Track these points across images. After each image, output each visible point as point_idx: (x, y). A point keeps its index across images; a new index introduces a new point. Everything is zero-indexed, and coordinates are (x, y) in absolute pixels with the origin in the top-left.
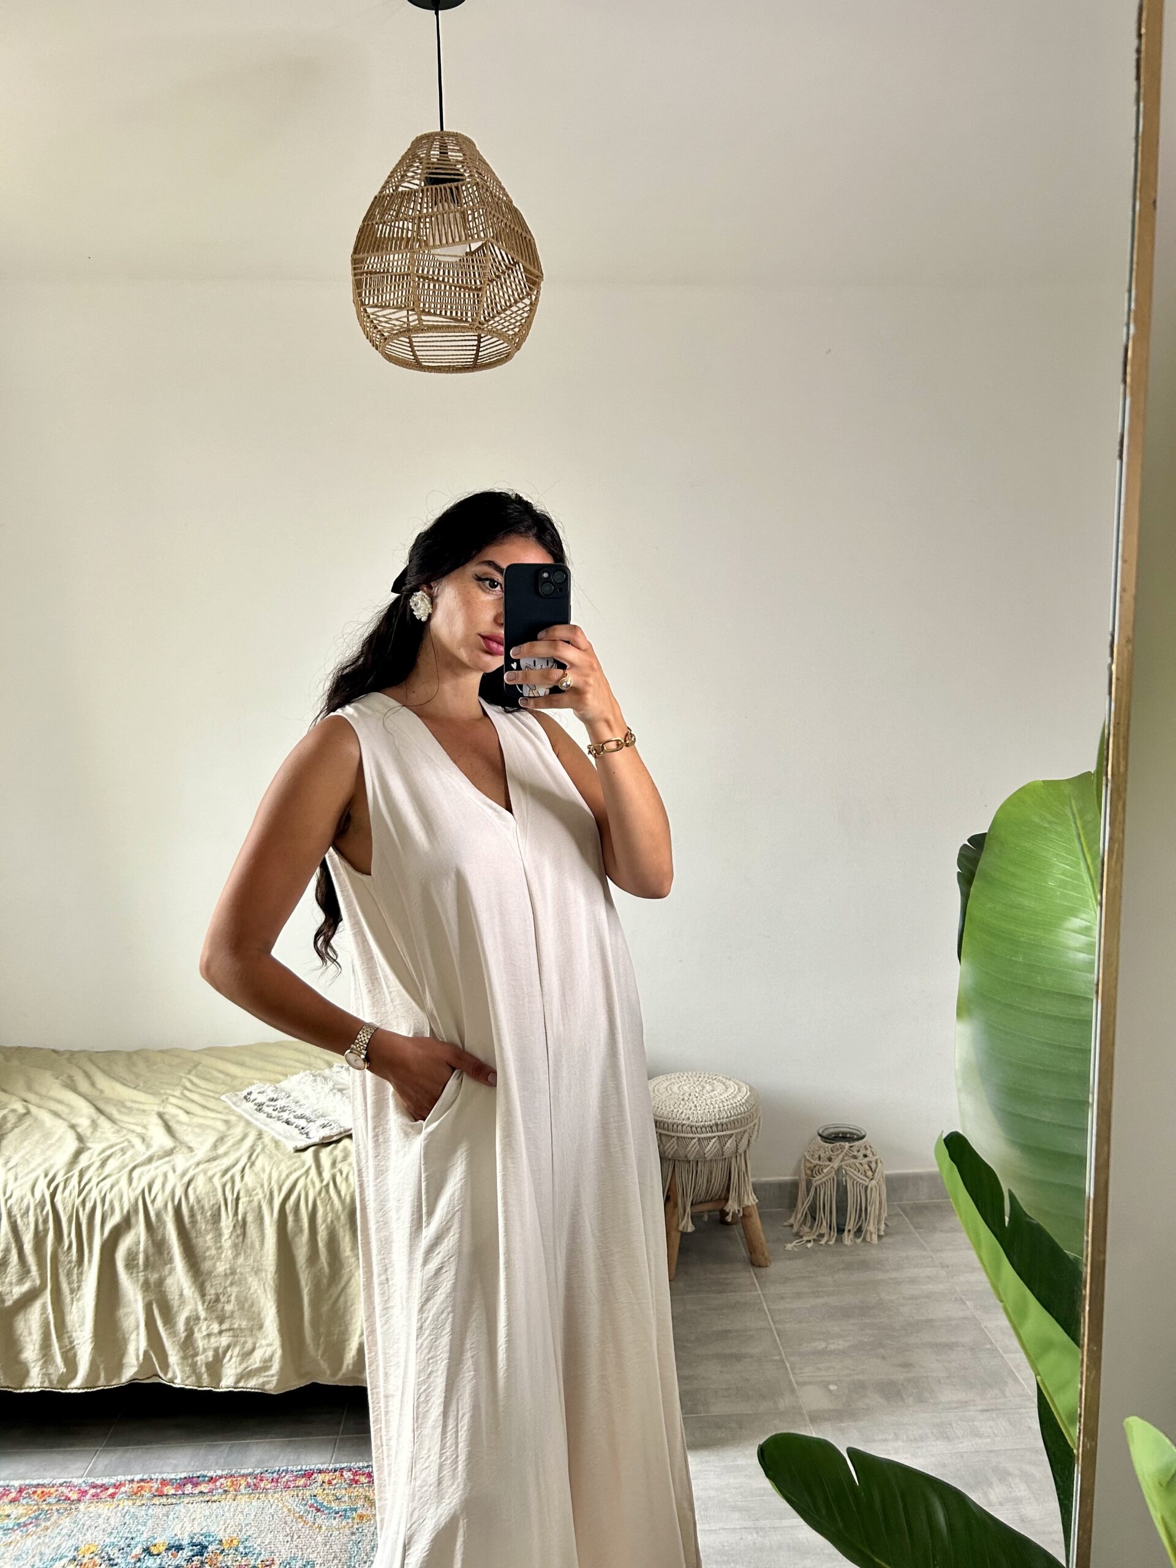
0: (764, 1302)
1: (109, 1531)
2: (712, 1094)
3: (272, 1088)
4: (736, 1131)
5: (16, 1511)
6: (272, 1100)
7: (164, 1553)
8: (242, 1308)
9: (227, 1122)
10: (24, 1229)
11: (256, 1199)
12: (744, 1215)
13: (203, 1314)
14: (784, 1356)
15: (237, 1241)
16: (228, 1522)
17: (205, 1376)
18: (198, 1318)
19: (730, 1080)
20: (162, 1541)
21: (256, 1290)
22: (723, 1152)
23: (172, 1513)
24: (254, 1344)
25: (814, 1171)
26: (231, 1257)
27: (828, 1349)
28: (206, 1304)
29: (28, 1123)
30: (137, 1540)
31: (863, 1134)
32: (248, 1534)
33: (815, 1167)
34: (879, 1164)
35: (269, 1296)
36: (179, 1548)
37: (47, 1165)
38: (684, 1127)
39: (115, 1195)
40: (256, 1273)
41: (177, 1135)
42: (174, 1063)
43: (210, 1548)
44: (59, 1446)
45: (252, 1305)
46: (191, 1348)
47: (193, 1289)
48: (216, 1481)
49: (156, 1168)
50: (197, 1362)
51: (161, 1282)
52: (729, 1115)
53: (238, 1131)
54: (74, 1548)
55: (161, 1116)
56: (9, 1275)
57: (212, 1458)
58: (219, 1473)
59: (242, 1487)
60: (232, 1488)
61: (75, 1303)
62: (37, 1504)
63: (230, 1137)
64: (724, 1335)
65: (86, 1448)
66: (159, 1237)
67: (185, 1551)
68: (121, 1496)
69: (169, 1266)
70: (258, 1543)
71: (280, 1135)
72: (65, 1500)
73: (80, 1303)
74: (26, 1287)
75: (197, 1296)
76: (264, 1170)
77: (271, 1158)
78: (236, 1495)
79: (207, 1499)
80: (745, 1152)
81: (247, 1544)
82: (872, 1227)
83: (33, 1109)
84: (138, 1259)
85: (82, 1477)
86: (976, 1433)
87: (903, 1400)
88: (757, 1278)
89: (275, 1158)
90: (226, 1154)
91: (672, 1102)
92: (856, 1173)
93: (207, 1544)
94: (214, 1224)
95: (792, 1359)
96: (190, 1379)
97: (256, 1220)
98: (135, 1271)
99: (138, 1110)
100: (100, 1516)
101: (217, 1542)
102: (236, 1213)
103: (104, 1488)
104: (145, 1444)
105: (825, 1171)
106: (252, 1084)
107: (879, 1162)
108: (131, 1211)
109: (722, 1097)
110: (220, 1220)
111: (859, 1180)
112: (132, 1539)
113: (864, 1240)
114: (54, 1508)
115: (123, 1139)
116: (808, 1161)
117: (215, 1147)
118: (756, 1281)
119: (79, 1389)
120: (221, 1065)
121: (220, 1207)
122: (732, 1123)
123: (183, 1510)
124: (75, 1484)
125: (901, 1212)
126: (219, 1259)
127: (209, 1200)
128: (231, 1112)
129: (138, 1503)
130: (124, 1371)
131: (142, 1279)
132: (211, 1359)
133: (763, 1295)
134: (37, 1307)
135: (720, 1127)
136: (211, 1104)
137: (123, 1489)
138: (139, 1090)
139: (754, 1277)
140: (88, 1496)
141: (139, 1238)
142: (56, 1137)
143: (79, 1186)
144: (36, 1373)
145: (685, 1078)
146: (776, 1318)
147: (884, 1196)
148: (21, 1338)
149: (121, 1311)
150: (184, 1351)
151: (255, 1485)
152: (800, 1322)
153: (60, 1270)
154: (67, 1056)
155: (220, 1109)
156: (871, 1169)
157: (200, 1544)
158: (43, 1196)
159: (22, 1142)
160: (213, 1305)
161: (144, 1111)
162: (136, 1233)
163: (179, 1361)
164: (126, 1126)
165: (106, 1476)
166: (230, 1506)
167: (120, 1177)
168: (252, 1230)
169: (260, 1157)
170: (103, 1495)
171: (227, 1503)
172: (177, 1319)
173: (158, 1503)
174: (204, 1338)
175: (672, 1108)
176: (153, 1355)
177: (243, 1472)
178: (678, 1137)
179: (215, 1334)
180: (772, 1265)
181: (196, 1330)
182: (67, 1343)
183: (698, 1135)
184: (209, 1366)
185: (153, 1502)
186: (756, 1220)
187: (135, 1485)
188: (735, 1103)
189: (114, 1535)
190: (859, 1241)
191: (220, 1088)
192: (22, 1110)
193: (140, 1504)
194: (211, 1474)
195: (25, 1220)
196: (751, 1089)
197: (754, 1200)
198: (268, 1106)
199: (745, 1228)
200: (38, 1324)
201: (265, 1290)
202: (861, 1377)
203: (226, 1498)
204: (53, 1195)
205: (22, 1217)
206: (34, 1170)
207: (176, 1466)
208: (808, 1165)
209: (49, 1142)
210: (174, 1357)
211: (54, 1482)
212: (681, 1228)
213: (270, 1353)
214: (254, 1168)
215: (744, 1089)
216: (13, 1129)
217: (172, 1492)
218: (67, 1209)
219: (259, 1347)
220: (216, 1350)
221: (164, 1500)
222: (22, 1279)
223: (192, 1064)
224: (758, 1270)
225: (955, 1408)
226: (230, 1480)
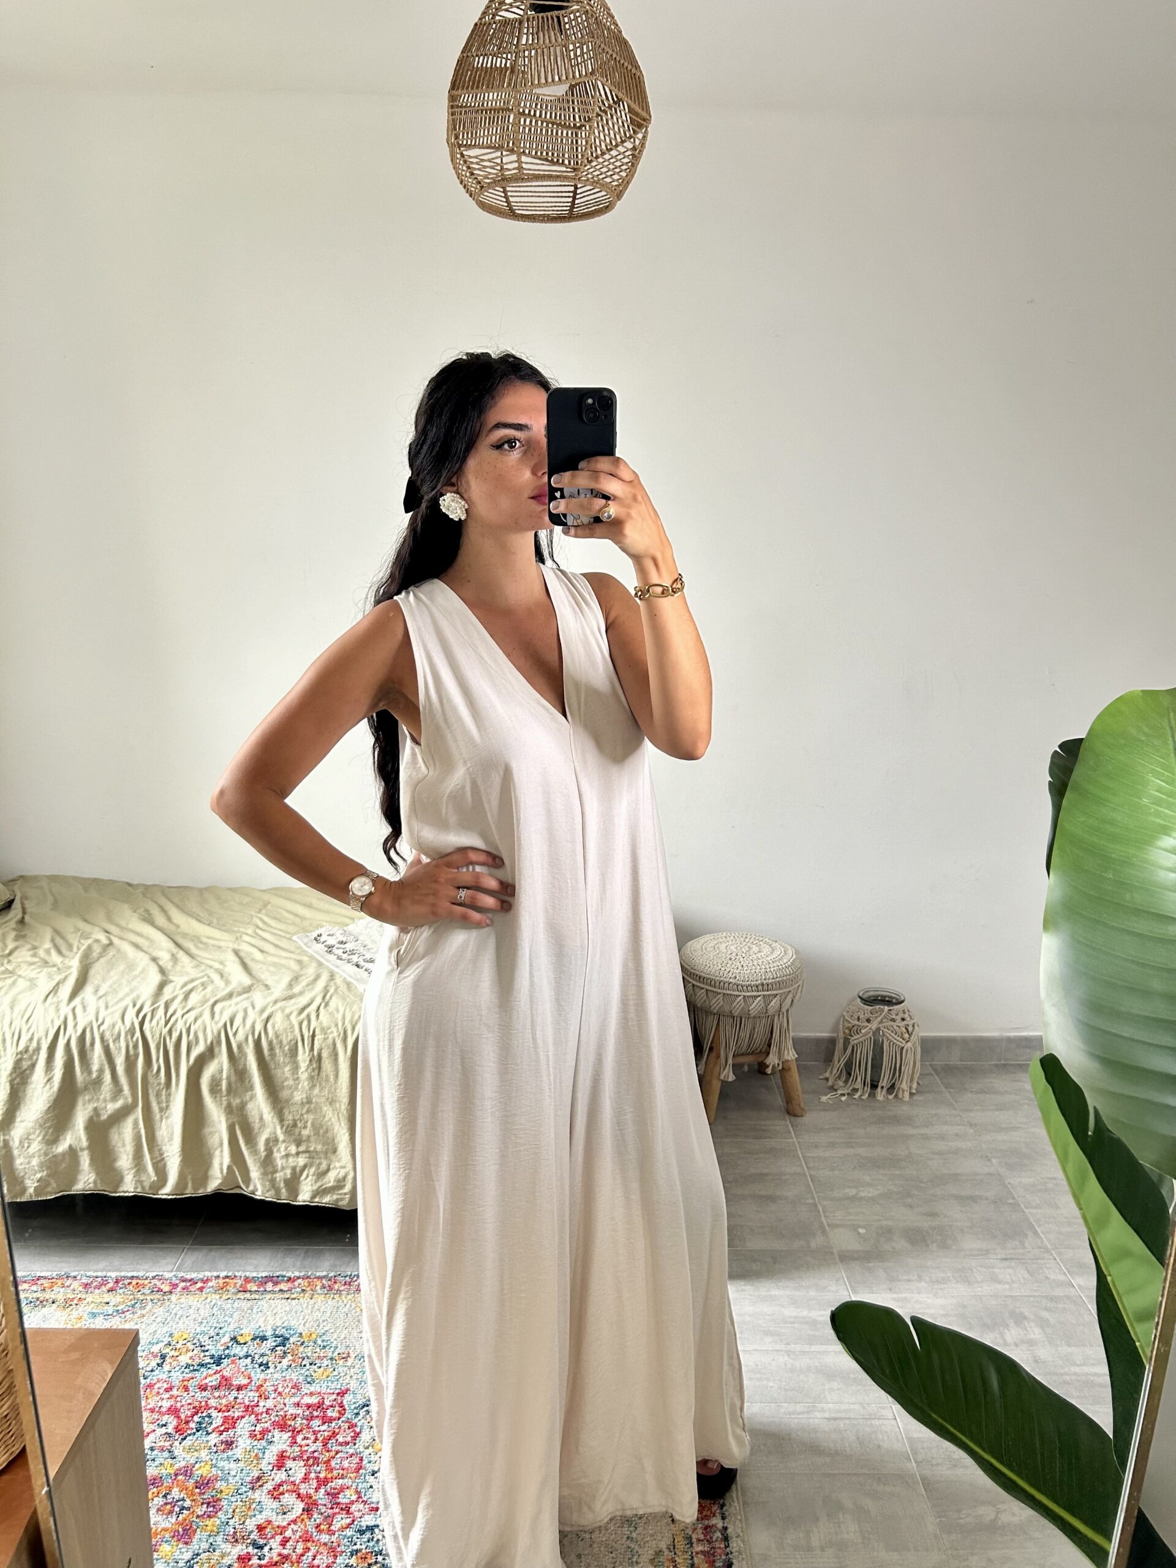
0: (798, 1149)
1: (200, 1321)
2: (759, 955)
3: (341, 931)
4: (781, 991)
5: (115, 1299)
6: (342, 943)
7: (250, 1343)
8: (317, 1134)
9: (300, 962)
10: (116, 1052)
11: (331, 1036)
12: (783, 1068)
13: (281, 1137)
14: (817, 1200)
15: (313, 1074)
16: (307, 1317)
17: (284, 1191)
18: (276, 1140)
19: (776, 942)
20: (248, 1331)
21: (330, 1119)
22: (767, 1010)
23: (256, 1307)
24: (329, 1166)
25: (852, 1030)
26: (307, 1088)
27: (859, 1196)
28: (284, 1128)
29: (111, 954)
30: (224, 1329)
31: (902, 999)
32: (326, 1329)
33: (853, 1026)
34: (916, 1027)
35: (343, 1125)
36: (263, 1339)
37: (134, 995)
38: (731, 985)
39: (199, 1027)
40: (330, 1104)
41: (254, 973)
42: (245, 902)
43: (292, 1340)
44: (150, 1243)
45: (327, 1131)
46: (270, 1166)
47: (272, 1115)
48: (294, 1281)
49: (237, 1004)
50: (276, 1178)
51: (242, 1106)
52: (775, 976)
53: (311, 971)
54: (168, 1334)
55: (236, 953)
56: (104, 1092)
57: (289, 1261)
58: (297, 1274)
59: (318, 1288)
60: (308, 1289)
61: (164, 1121)
62: (133, 1294)
63: (304, 977)
64: (761, 1177)
65: (174, 1246)
66: (241, 1067)
67: (269, 1341)
68: (208, 1290)
69: (250, 1093)
70: (335, 1337)
71: (351, 977)
72: (158, 1291)
73: (169, 1120)
74: (119, 1104)
75: (276, 1120)
76: (338, 1011)
77: (344, 999)
78: (313, 1295)
79: (287, 1297)
80: (788, 1011)
81: (324, 1337)
82: (904, 1086)
83: (116, 941)
84: (221, 1085)
85: (172, 1271)
86: (995, 1279)
87: (927, 1245)
88: (792, 1126)
89: (348, 1000)
90: (301, 993)
91: (720, 962)
92: (893, 1035)
93: (288, 1336)
94: (291, 1057)
95: (825, 1203)
96: (270, 1193)
97: (331, 1056)
98: (218, 1095)
99: (213, 946)
100: (190, 1307)
101: (297, 1335)
102: (312, 1049)
103: (193, 1282)
104: (227, 1244)
105: (863, 1031)
106: (321, 926)
107: (916, 1025)
108: (215, 1042)
109: (768, 959)
110: (297, 1053)
111: (895, 1041)
112: (221, 1328)
113: (896, 1096)
114: (149, 1298)
115: (203, 974)
116: (848, 1021)
117: (290, 986)
118: (791, 1129)
119: (169, 1195)
120: (290, 906)
121: (297, 1042)
122: (778, 985)
123: (266, 1305)
124: (167, 1277)
125: (933, 1072)
126: (296, 1089)
127: (287, 1036)
128: (304, 952)
129: (225, 1297)
130: (209, 1182)
131: (225, 1103)
132: (289, 1176)
133: (799, 1142)
134: (130, 1121)
135: (765, 987)
136: (284, 944)
137: (210, 1284)
138: (212, 927)
139: (790, 1126)
140: (179, 1289)
141: (222, 1067)
142: (140, 969)
143: (166, 1017)
144: (130, 1180)
145: (732, 938)
146: (811, 1165)
147: (918, 1057)
148: (116, 1149)
149: (206, 1130)
150: (264, 1168)
151: (329, 1286)
152: (833, 1170)
153: (150, 1091)
154: (141, 889)
155: (293, 949)
156: (908, 1032)
157: (282, 1336)
158: (133, 1024)
159: (109, 971)
160: (291, 1130)
161: (219, 947)
162: (219, 1063)
163: (260, 1177)
164: (204, 961)
165: (194, 1272)
166: (308, 1303)
167: (203, 1011)
168: (327, 1065)
169: (333, 998)
170: (193, 1288)
171: (305, 1300)
172: (258, 1139)
173: (242, 1297)
174: (282, 1157)
175: (720, 966)
176: (236, 1170)
177: (318, 1274)
178: (724, 994)
179: (292, 1155)
180: (807, 1115)
181: (275, 1150)
182: (158, 1155)
183: (743, 993)
184: (287, 1182)
185: (238, 1297)
186: (795, 1075)
187: (221, 1281)
188: (781, 965)
189: (204, 1325)
190: (891, 1097)
191: (291, 929)
192: (105, 941)
193: (226, 1298)
194: (289, 1274)
195: (117, 1045)
196: (797, 952)
197: (794, 1055)
198: (337, 948)
199: (783, 1078)
200: (131, 1137)
201: (339, 1118)
202: (890, 1223)
203: (304, 1297)
204: (142, 1024)
205: (114, 1041)
206: (122, 1000)
207: (256, 1266)
208: (847, 1025)
209: (134, 973)
210: (255, 1173)
211: (147, 1275)
212: (722, 1077)
213: (344, 1174)
214: (328, 1008)
215: (790, 952)
216: (98, 959)
217: (255, 1288)
218: (155, 1037)
219: (335, 1168)
220: (294, 1169)
221: (248, 1295)
222: (115, 1097)
223: (261, 903)
224: (793, 1118)
225: (976, 1256)
226: (307, 1281)
